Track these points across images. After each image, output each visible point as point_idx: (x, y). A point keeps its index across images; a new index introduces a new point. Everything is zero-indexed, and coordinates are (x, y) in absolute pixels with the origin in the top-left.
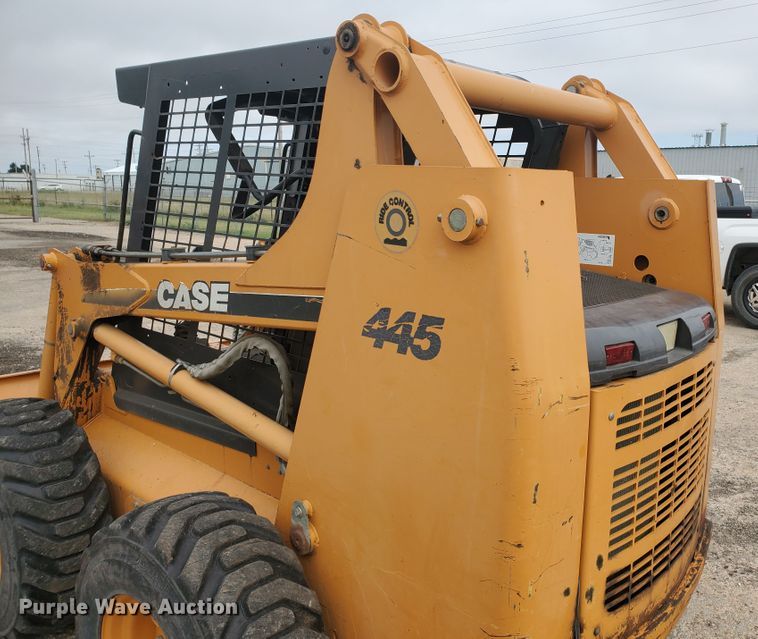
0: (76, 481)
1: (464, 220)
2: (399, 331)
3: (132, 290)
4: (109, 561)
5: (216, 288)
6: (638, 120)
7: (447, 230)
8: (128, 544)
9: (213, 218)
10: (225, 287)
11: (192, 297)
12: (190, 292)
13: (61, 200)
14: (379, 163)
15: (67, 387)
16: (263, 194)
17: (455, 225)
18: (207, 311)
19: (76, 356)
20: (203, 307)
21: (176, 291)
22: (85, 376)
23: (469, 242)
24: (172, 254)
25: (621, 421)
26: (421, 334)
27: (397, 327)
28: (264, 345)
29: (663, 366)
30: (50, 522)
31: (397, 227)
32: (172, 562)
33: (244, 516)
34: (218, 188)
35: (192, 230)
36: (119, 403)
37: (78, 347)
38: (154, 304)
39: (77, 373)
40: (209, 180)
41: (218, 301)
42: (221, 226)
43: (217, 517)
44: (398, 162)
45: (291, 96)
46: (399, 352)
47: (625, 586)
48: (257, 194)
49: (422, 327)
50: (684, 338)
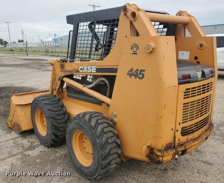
0: (62, 111)
1: (150, 48)
2: (135, 74)
3: (73, 68)
4: (75, 123)
5: (93, 67)
6: (196, 21)
7: (146, 50)
8: (79, 119)
9: (91, 51)
10: (95, 67)
11: (87, 69)
12: (87, 68)
13: (33, 50)
14: (131, 36)
15: (56, 92)
16: (102, 45)
17: (148, 49)
18: (91, 72)
19: (59, 85)
20: (90, 71)
21: (83, 68)
22: (60, 90)
23: (151, 52)
24: (82, 60)
25: (185, 93)
26: (140, 74)
27: (135, 73)
28: (104, 79)
29: (197, 81)
30: (58, 120)
31: (135, 51)
32: (89, 122)
33: (102, 115)
34: (92, 44)
35: (86, 54)
36: (68, 96)
37: (59, 83)
38: (78, 71)
39: (59, 89)
40: (90, 42)
41: (94, 70)
42: (93, 53)
43: (96, 115)
44: (135, 36)
45: (110, 21)
46: (135, 78)
47: (186, 131)
48: (101, 45)
49: (140, 72)
50: (203, 75)
